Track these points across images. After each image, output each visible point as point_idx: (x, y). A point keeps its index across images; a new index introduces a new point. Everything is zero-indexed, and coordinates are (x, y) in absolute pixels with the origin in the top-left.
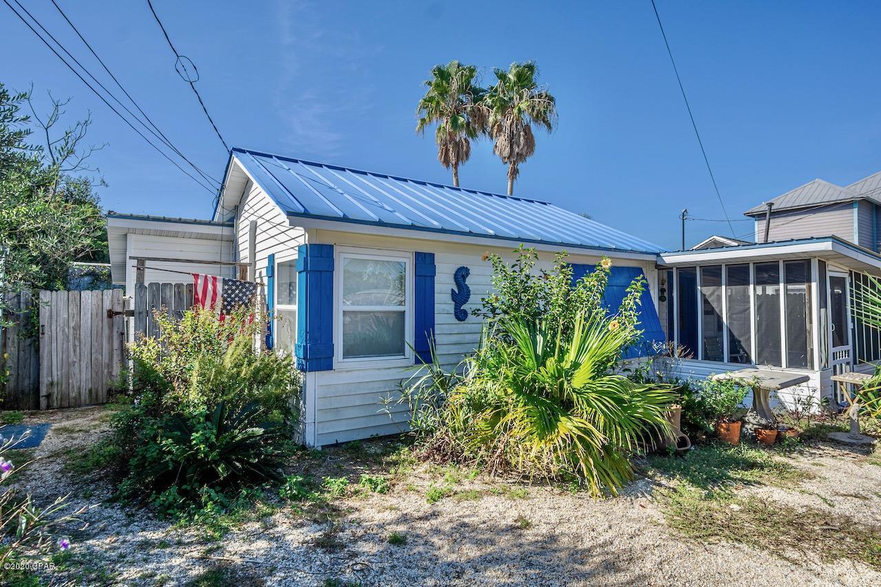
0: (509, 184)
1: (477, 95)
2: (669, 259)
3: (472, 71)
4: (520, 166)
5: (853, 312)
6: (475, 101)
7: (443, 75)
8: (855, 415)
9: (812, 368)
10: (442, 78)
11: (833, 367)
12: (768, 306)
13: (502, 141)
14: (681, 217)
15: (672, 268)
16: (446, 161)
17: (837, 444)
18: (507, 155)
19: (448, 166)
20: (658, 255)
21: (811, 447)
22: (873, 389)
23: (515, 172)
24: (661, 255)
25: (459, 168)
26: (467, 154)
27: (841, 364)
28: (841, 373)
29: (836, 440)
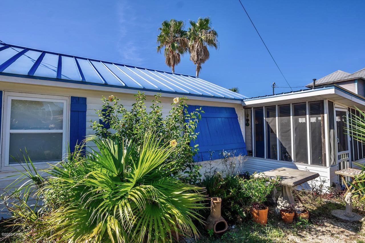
0: (197, 73)
1: (183, 33)
2: (247, 103)
3: (180, 23)
4: (202, 65)
5: (351, 133)
6: (181, 36)
7: (166, 25)
8: (349, 200)
9: (325, 165)
10: (167, 27)
11: (338, 164)
12: (300, 129)
13: (194, 54)
14: (272, 86)
15: (251, 108)
16: (169, 64)
17: (336, 221)
18: (196, 60)
19: (170, 66)
20: (242, 100)
21: (317, 225)
22: (361, 181)
23: (199, 68)
24: (244, 100)
25: (175, 67)
26: (179, 61)
27: (344, 162)
28: (344, 168)
29: (336, 217)
